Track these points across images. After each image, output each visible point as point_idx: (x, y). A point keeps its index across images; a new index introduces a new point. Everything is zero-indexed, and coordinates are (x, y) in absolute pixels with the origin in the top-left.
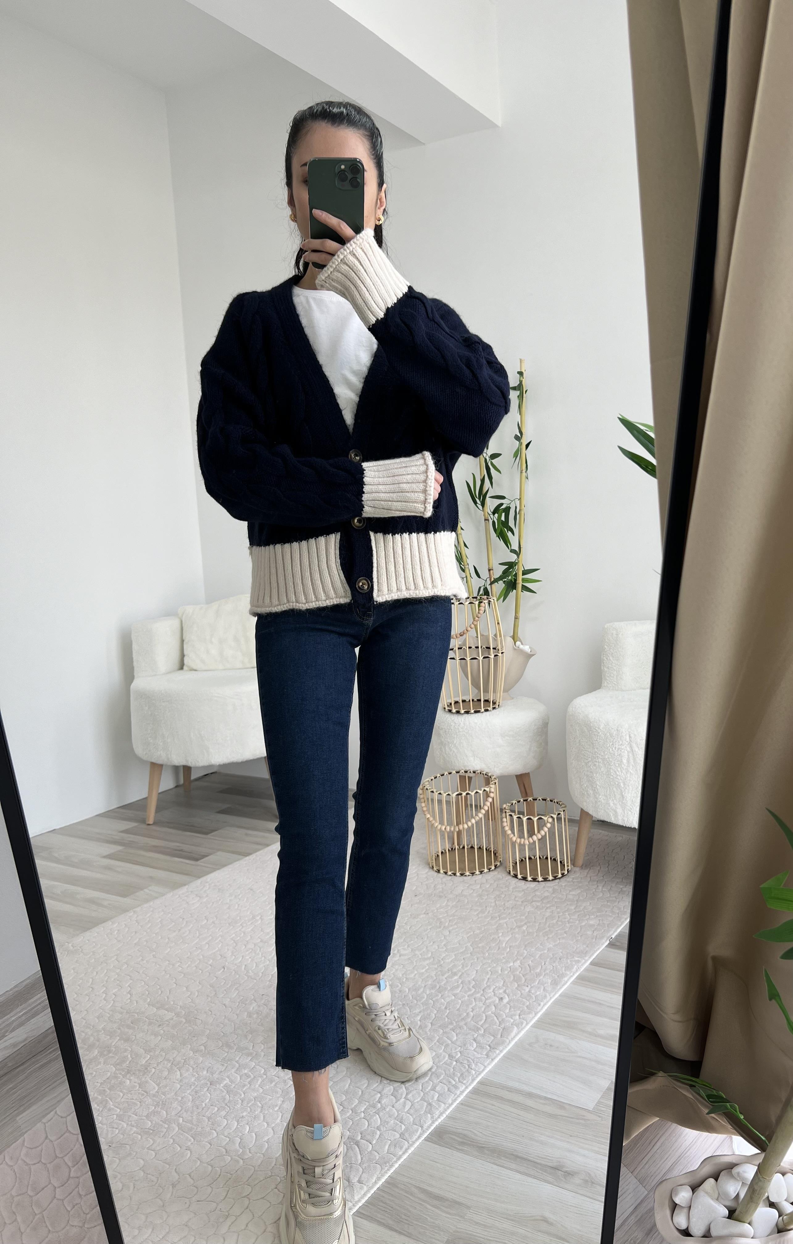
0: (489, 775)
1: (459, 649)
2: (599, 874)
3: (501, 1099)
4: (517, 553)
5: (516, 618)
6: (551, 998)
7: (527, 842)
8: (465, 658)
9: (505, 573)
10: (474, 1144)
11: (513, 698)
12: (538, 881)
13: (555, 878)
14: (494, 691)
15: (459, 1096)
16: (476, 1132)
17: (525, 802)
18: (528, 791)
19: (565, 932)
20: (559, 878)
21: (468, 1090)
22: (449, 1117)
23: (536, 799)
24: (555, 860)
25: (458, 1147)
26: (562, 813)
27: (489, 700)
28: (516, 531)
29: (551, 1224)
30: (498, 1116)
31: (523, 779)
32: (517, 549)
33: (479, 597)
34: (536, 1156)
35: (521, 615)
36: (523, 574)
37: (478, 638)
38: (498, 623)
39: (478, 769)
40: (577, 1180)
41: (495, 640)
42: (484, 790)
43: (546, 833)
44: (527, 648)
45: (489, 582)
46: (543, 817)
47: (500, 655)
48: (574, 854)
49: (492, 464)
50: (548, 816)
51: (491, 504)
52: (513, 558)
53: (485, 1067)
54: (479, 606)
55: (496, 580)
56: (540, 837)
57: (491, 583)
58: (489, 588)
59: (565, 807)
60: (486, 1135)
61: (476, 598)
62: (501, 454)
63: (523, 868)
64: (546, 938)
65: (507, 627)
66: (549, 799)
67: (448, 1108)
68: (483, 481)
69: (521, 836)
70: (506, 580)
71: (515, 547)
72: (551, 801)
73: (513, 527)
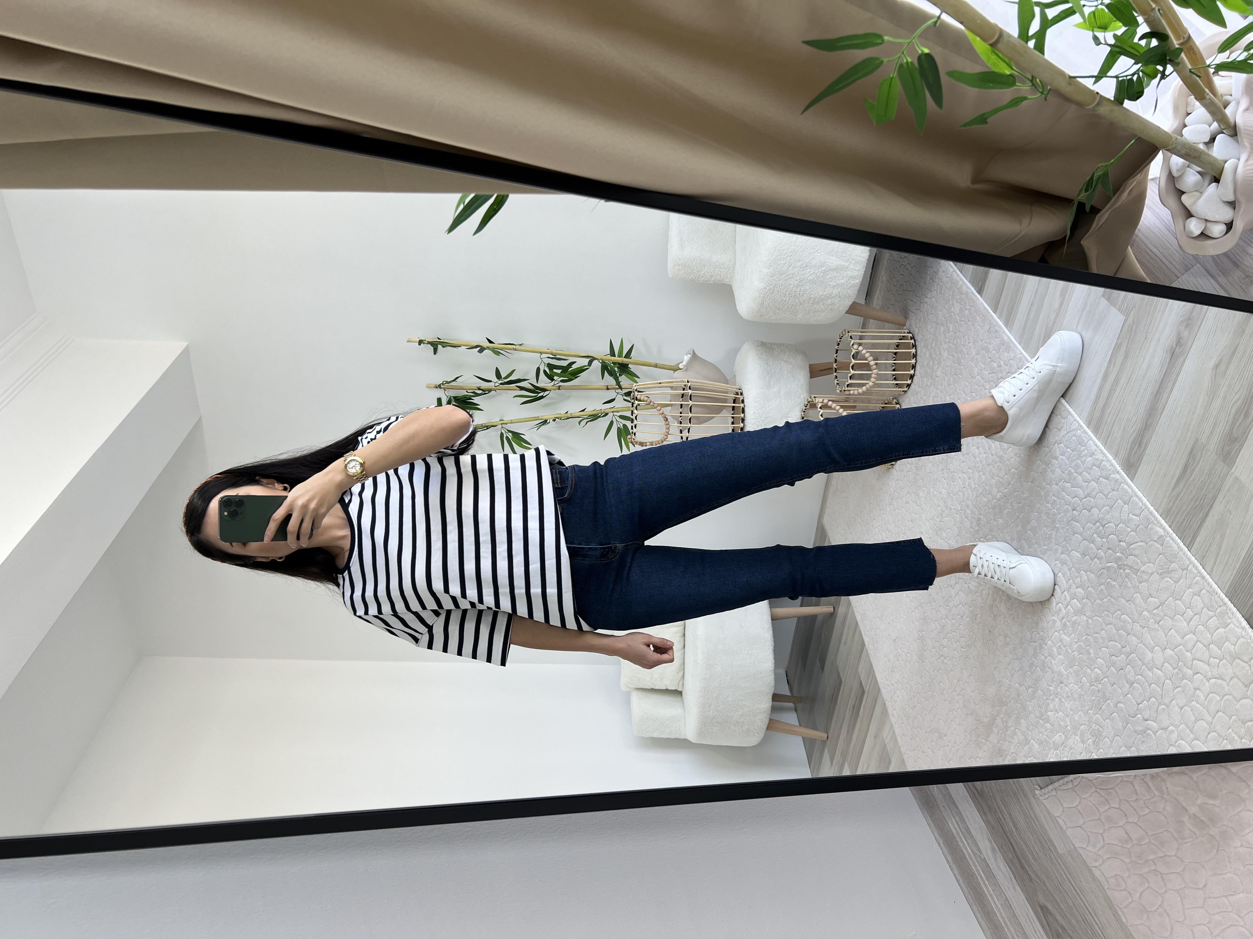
0: (806, 403)
1: (681, 423)
2: (915, 301)
3: (1105, 406)
4: (594, 359)
5: (656, 366)
6: (1021, 353)
7: (875, 371)
8: (689, 418)
9: (612, 373)
10: (1141, 433)
11: (735, 376)
12: (916, 363)
13: (914, 346)
14: (726, 393)
15: (1098, 447)
16: (1131, 431)
17: (837, 371)
18: (828, 368)
19: (964, 337)
20: (915, 341)
21: (1094, 438)
22: (1115, 456)
23: (836, 360)
24: (897, 346)
25: (1143, 448)
26: (850, 334)
27: (734, 398)
28: (571, 360)
29: (1221, 361)
30: (1120, 409)
31: (815, 372)
32: (590, 360)
33: (632, 401)
34: (1159, 373)
35: (653, 361)
36: (614, 356)
37: (672, 404)
38: (660, 383)
39: (800, 414)
40: (1186, 334)
41: (675, 388)
42: (820, 408)
43: (868, 352)
44: (687, 358)
45: (619, 391)
46: (852, 354)
47: (689, 384)
48: (893, 325)
49: (505, 378)
50: (852, 349)
51: (544, 382)
52: (597, 364)
53: (1075, 420)
54: (640, 400)
55: (618, 383)
56: (871, 358)
57: (621, 388)
58: (624, 391)
59: (845, 330)
60: (1136, 420)
61: (633, 404)
62: (497, 368)
63: (903, 377)
64: (967, 356)
65: (665, 376)
66: (837, 347)
67: (1107, 457)
68: (522, 388)
69: (868, 377)
70: (618, 374)
71: (586, 361)
72: (838, 344)
73: (568, 362)
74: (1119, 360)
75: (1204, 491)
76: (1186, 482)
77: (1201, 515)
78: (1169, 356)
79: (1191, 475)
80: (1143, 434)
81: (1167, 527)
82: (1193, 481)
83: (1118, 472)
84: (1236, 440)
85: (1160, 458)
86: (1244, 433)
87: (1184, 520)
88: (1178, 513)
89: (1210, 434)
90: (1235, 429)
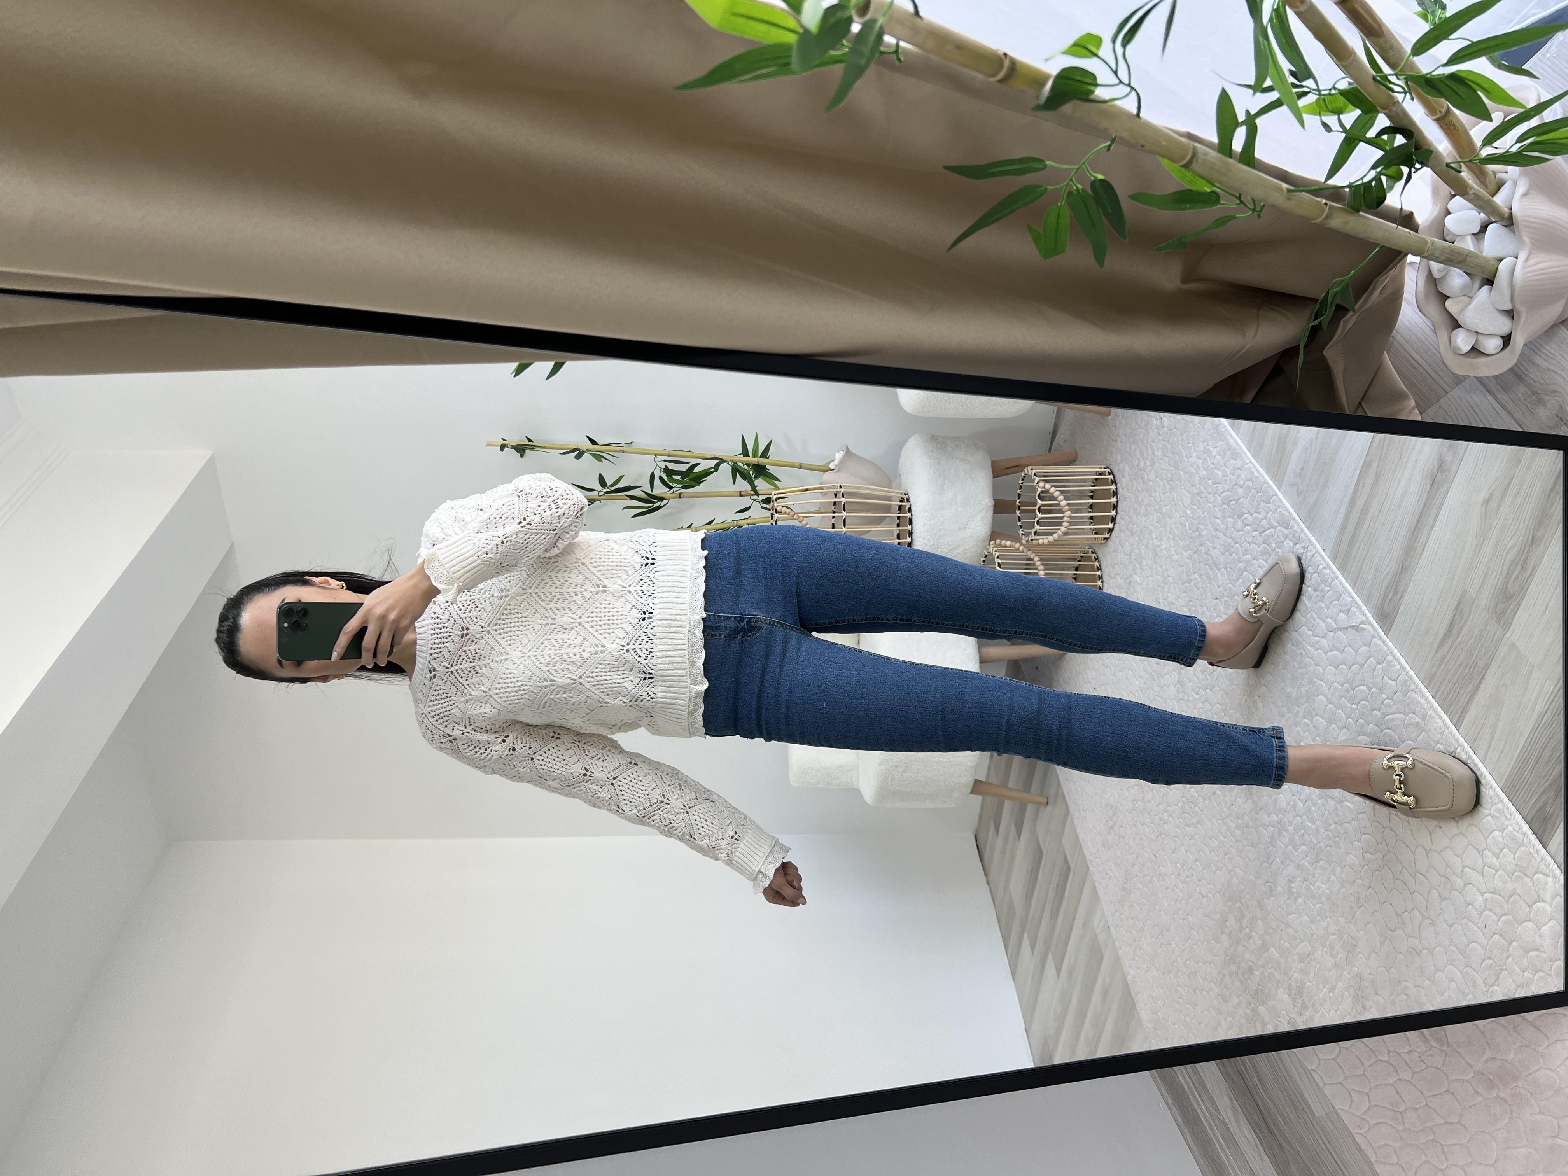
3: (1353, 537)
4: (722, 461)
5: (800, 467)
6: (1251, 462)
7: (1068, 514)
9: (745, 476)
10: (1397, 578)
11: (900, 475)
14: (889, 499)
15: (1345, 589)
18: (1014, 465)
21: (1341, 576)
22: (1367, 603)
24: (1094, 482)
25: (1400, 595)
27: (899, 506)
28: (694, 462)
29: (1492, 495)
31: (999, 470)
32: (717, 461)
34: (1418, 503)
35: (797, 461)
36: (748, 456)
38: (806, 490)
41: (826, 493)
43: (1057, 490)
44: (839, 456)
45: (755, 497)
46: (1038, 494)
47: (842, 490)
49: (612, 486)
50: (1037, 487)
51: (660, 489)
52: (726, 468)
54: (780, 512)
55: (754, 488)
57: (757, 494)
58: (762, 498)
60: (1390, 560)
61: (772, 515)
62: (601, 475)
65: (812, 479)
67: (1356, 603)
68: (632, 498)
70: (753, 477)
71: (713, 463)
73: (688, 466)
74: (1369, 481)
75: (1474, 657)
76: (1452, 645)
77: (1471, 687)
78: (1429, 482)
79: (1458, 635)
80: (1400, 578)
81: (1430, 697)
82: (1460, 643)
83: (1370, 623)
84: (1511, 597)
85: (1420, 611)
86: (1522, 590)
87: (1450, 690)
88: (1443, 681)
89: (1480, 587)
90: (1510, 584)
